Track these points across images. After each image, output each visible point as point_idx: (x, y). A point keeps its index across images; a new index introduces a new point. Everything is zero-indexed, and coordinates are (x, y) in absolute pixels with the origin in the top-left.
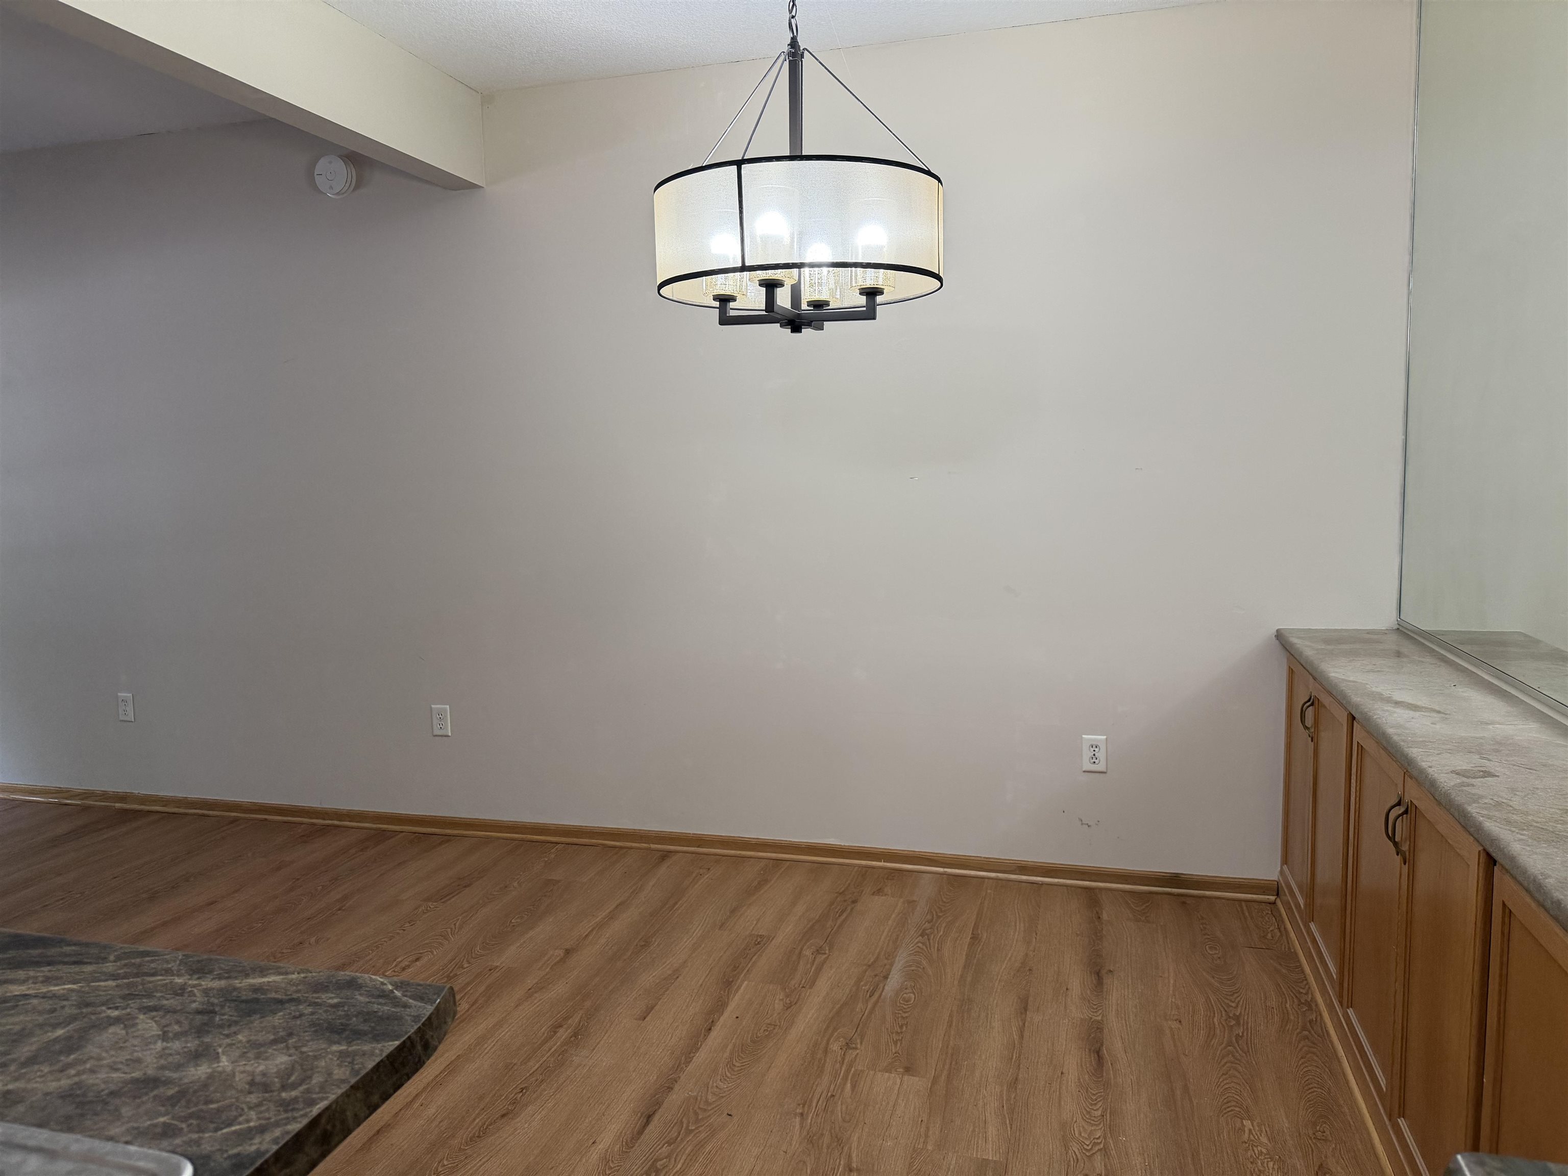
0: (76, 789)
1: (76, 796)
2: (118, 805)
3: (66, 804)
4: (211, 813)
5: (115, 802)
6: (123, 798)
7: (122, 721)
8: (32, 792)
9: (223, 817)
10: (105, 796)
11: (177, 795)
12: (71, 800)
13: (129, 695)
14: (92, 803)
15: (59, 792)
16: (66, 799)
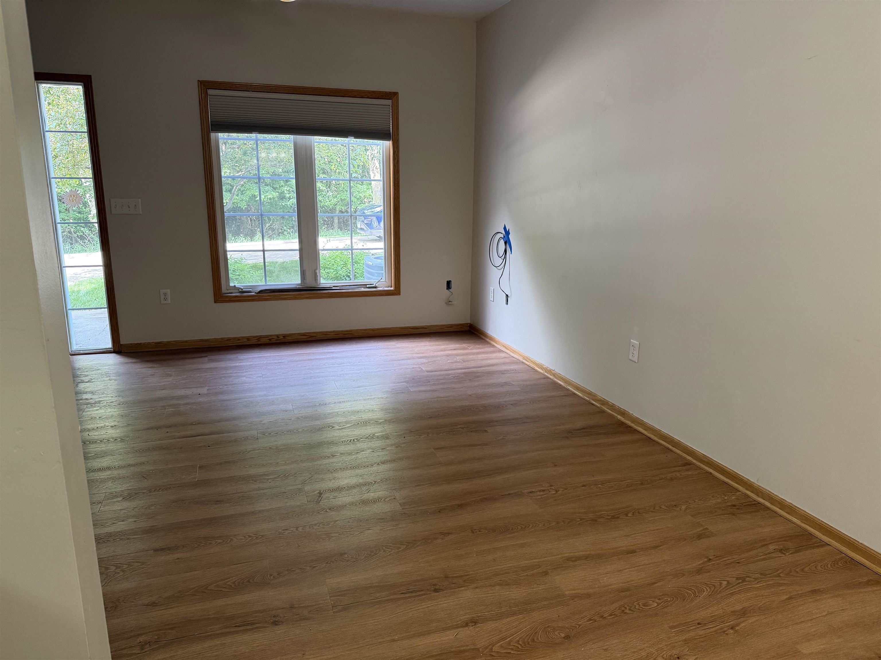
0: (599, 396)
1: (597, 400)
2: (619, 417)
3: (593, 404)
4: (674, 449)
5: (618, 414)
6: (623, 413)
7: (630, 360)
8: (578, 388)
9: (681, 456)
10: (612, 407)
11: (655, 426)
12: (595, 402)
13: (637, 343)
14: (606, 409)
15: (590, 394)
16: (593, 400)
